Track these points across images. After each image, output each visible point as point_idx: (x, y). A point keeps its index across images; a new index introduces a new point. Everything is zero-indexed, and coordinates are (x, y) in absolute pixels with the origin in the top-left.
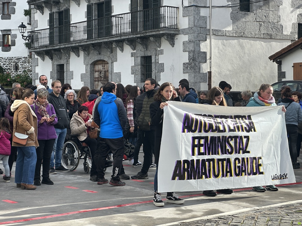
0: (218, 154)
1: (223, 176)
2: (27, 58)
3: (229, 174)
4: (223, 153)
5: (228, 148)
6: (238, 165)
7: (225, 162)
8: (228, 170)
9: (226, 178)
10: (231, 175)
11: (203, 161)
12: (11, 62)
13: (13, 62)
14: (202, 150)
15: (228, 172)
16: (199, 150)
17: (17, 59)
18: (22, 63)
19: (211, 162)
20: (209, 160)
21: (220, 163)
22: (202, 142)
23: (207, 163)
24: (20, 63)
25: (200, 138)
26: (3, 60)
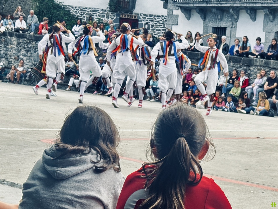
2: (106, 11)
12: (84, 13)
13: (87, 14)
17: (91, 11)
18: (99, 16)
24: (96, 16)
26: (73, 10)
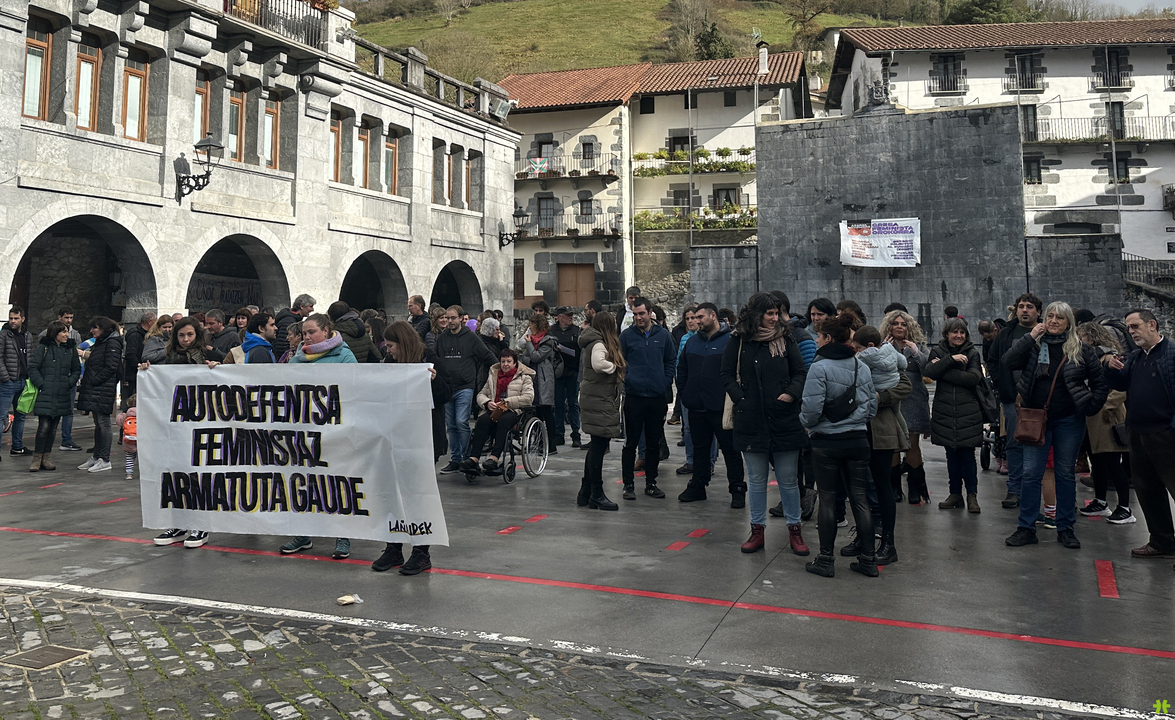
0: (255, 463)
1: (264, 508)
3: (278, 505)
4: (265, 463)
5: (276, 452)
6: (302, 488)
7: (269, 480)
8: (277, 497)
9: (273, 512)
10: (284, 508)
11: (219, 476)
14: (217, 454)
15: (278, 501)
16: (210, 455)
19: (238, 480)
20: (233, 476)
21: (259, 480)
22: (218, 438)
23: (227, 481)
25: (211, 432)
